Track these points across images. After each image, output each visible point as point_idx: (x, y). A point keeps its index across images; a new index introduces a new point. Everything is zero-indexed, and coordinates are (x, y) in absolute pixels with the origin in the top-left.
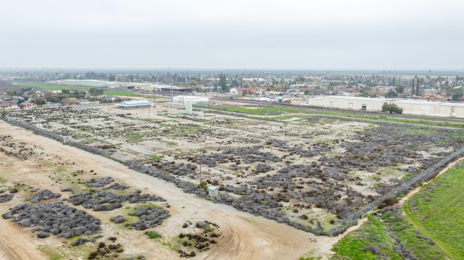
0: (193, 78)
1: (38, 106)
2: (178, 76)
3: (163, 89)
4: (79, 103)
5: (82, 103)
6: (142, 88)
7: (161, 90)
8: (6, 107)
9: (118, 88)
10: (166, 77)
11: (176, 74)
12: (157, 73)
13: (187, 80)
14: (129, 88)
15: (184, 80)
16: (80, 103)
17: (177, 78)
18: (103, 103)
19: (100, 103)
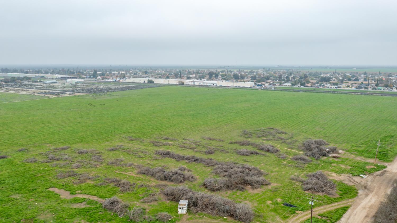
0: (79, 72)
2: (70, 71)
3: (61, 77)
6: (49, 77)
7: (60, 78)
10: (61, 71)
11: (68, 70)
12: (54, 69)
13: (75, 73)
14: (41, 77)
15: (74, 73)
17: (69, 72)
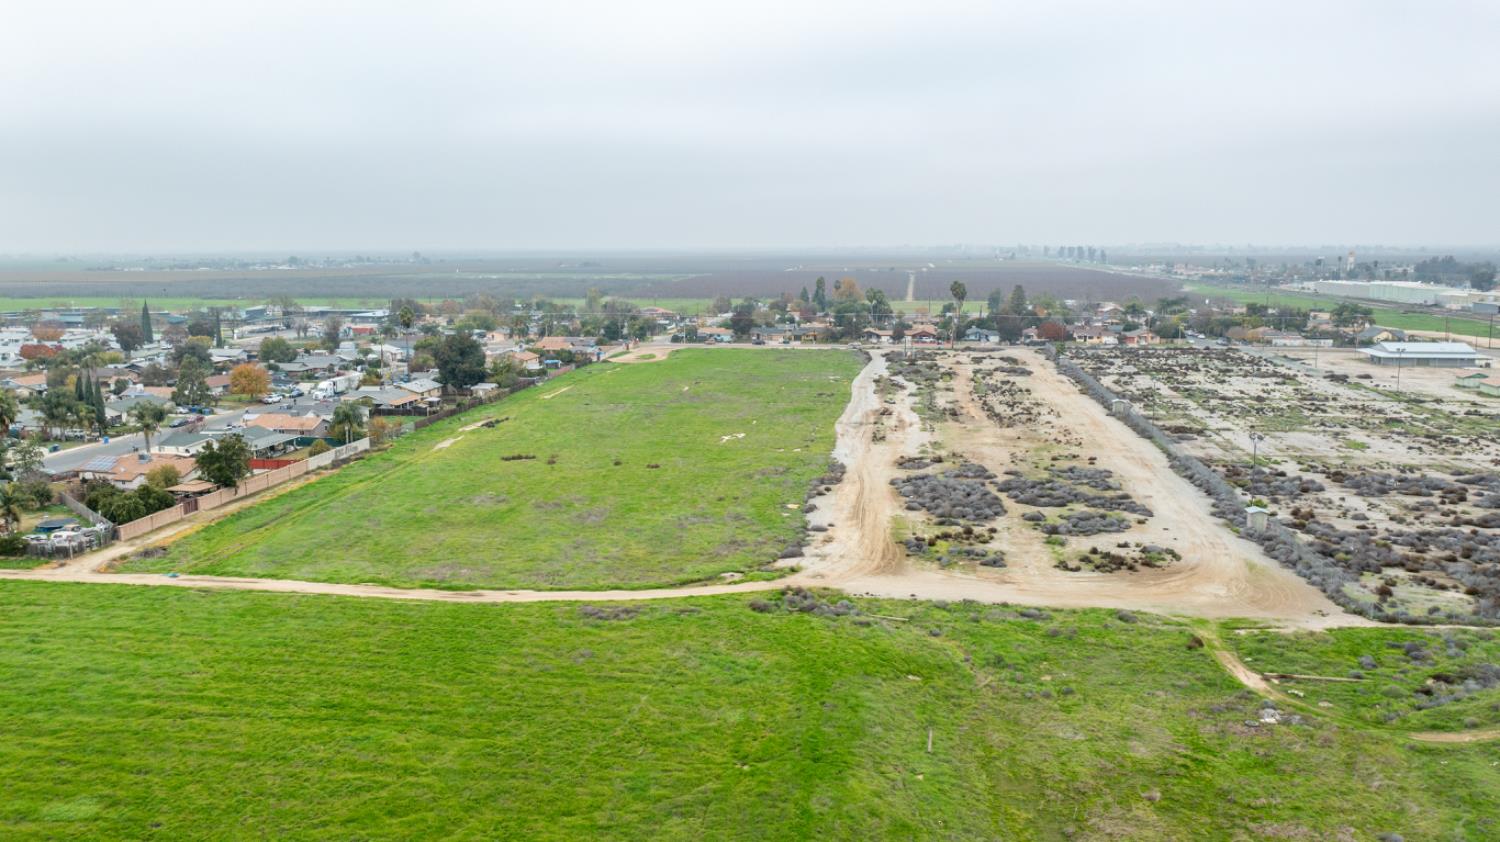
1: (1164, 340)
4: (1269, 342)
5: (1280, 341)
8: (1091, 338)
9: (1469, 310)
16: (1274, 341)
18: (1342, 345)
19: (1333, 346)
